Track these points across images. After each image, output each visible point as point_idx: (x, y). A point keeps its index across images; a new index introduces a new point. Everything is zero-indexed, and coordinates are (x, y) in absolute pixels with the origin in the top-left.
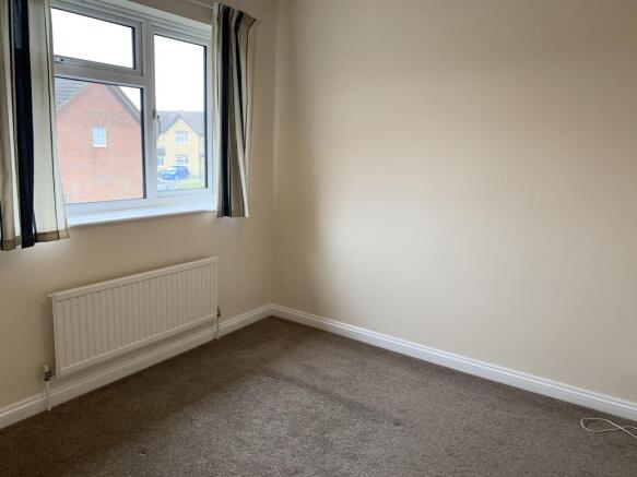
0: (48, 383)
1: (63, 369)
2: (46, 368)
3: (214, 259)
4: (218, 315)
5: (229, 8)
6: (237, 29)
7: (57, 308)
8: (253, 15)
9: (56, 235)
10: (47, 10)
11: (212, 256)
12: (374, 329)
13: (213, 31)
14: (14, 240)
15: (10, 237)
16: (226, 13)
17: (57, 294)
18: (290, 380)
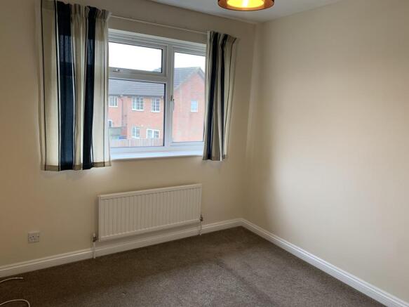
0: (94, 243)
1: (102, 237)
2: (94, 235)
3: (200, 185)
4: (201, 220)
5: (217, 34)
6: (223, 46)
7: (101, 204)
8: (235, 36)
9: (103, 164)
10: (106, 44)
11: (198, 183)
12: (302, 248)
13: (207, 48)
14: (80, 166)
15: (77, 163)
16: (215, 36)
17: (102, 196)
18: (230, 270)
